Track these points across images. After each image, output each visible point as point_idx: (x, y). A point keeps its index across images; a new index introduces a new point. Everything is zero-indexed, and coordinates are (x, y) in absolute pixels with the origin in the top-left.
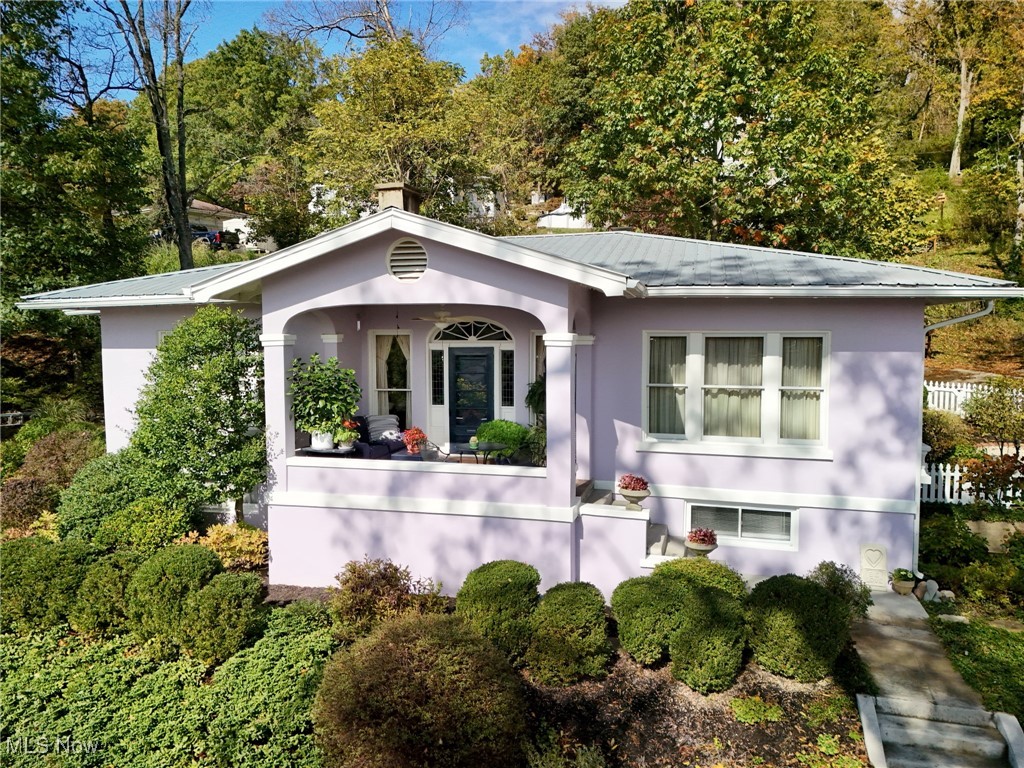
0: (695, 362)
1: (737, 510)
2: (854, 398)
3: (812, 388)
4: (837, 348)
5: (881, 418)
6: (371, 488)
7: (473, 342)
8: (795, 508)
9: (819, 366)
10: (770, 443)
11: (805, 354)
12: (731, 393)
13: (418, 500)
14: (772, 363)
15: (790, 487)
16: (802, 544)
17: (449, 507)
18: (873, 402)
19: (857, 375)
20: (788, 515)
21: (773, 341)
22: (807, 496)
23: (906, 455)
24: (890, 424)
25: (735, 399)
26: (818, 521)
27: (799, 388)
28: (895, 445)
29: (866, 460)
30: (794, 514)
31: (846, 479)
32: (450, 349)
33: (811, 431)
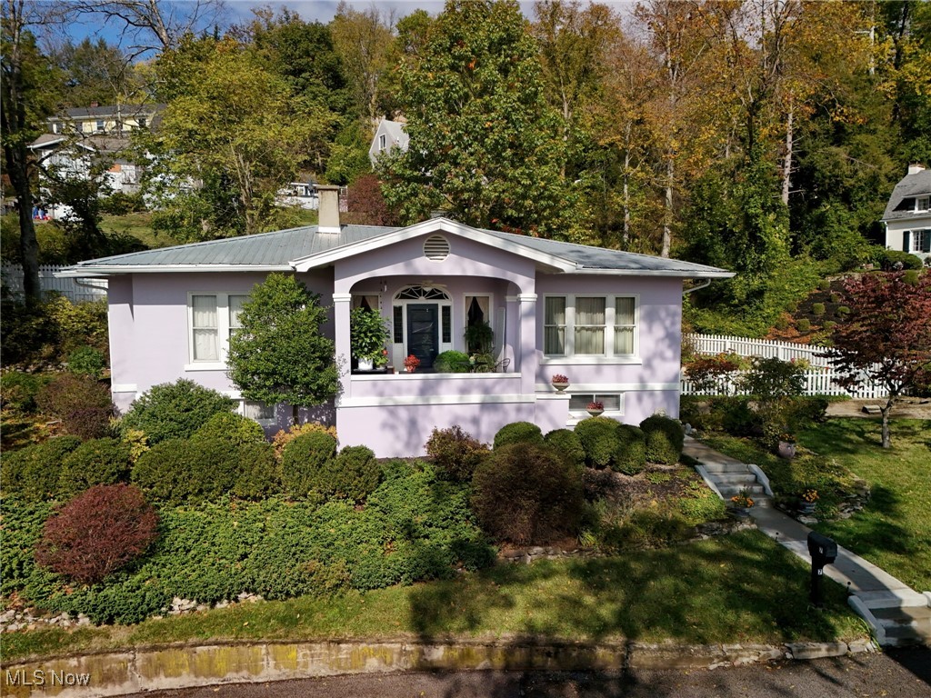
0: (570, 311)
1: (592, 396)
2: (650, 329)
3: (629, 325)
4: (643, 303)
5: (663, 339)
6: (409, 391)
7: (422, 300)
8: (622, 392)
9: (632, 313)
10: (610, 356)
11: (626, 307)
12: (588, 329)
13: (442, 396)
14: (610, 311)
15: (619, 380)
16: (626, 412)
17: (461, 398)
18: (659, 332)
19: (650, 318)
20: (618, 397)
21: (611, 299)
22: (628, 385)
23: (674, 358)
24: (667, 342)
25: (589, 332)
26: (633, 397)
27: (622, 325)
28: (669, 354)
29: (657, 363)
30: (622, 395)
31: (647, 374)
32: (408, 305)
33: (628, 348)
